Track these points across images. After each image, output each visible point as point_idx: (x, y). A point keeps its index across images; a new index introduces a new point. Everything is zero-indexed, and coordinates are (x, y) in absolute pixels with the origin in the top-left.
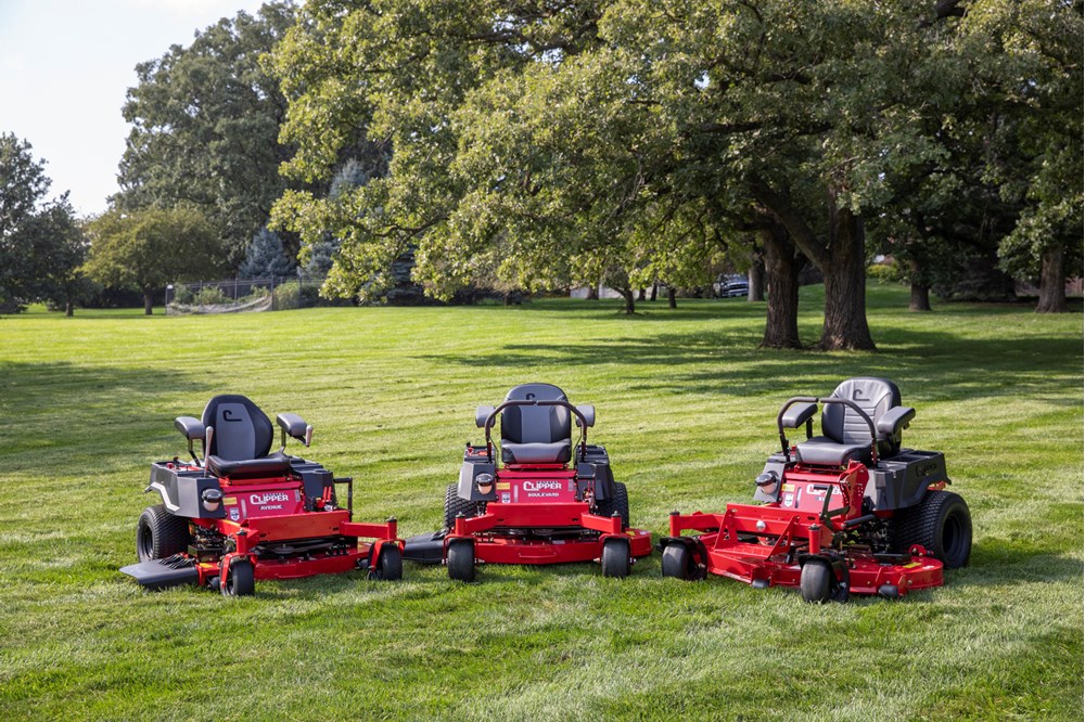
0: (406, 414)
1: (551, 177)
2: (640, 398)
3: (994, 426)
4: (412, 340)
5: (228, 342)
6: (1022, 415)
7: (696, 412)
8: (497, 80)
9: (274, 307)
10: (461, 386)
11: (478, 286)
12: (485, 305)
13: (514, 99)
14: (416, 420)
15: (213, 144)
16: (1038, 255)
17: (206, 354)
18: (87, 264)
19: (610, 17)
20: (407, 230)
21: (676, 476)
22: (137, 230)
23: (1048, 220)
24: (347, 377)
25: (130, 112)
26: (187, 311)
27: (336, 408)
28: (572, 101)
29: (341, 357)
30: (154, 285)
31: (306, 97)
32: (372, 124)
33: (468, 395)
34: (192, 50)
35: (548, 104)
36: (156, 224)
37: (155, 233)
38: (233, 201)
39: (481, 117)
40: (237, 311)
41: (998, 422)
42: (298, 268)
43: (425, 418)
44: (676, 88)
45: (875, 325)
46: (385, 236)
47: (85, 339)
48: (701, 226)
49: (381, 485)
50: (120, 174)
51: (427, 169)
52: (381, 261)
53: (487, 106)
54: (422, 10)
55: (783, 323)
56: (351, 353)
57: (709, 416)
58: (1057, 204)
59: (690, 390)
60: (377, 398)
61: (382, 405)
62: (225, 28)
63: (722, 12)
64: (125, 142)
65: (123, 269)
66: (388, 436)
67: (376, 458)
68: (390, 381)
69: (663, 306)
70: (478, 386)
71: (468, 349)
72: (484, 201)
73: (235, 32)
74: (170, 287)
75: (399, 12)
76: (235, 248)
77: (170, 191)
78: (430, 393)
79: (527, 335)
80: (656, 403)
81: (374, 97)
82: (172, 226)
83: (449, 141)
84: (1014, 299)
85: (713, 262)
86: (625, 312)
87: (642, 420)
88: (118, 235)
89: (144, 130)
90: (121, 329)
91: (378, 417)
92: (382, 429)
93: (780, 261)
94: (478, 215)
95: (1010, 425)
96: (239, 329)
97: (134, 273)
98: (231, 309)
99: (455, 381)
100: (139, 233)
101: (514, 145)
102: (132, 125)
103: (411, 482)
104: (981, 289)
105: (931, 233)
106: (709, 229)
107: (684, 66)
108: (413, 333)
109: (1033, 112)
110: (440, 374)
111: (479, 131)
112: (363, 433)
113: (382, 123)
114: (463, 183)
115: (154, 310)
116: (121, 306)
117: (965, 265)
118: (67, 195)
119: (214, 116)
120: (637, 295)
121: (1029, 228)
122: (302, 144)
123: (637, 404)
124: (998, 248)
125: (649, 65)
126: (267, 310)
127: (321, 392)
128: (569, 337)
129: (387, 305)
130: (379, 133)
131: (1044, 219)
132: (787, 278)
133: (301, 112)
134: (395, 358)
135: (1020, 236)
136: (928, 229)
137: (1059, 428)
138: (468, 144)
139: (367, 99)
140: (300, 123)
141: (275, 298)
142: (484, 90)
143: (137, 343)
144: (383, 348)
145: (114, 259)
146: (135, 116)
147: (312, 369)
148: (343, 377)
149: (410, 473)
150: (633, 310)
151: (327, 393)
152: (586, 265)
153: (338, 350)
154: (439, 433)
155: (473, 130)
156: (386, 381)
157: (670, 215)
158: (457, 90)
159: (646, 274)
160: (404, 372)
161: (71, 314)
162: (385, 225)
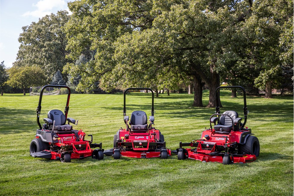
0: (102, 122)
1: (139, 61)
2: (162, 119)
3: (252, 127)
4: (99, 103)
5: (50, 103)
6: (259, 124)
7: (177, 122)
8: (125, 35)
9: (60, 94)
10: (115, 115)
11: (116, 89)
12: (118, 94)
13: (129, 40)
14: (105, 123)
15: (43, 49)
16: (265, 83)
17: (44, 106)
18: (8, 81)
19: (156, 20)
20: (99, 74)
21: (173, 137)
22: (22, 72)
23: (267, 74)
24: (84, 112)
25: (20, 40)
26: (36, 94)
27: (83, 120)
28: (145, 41)
29: (81, 107)
30: (26, 87)
31: (73, 38)
32: (91, 46)
33: (117, 117)
34: (38, 24)
35: (139, 42)
36: (27, 70)
37: (27, 73)
38: (49, 65)
39: (121, 45)
40: (50, 95)
41: (253, 126)
42: (67, 83)
43: (107, 123)
44: (172, 39)
45: (222, 101)
46: (93, 75)
47: (11, 102)
48: (177, 74)
49: (100, 139)
50: (17, 57)
51: (106, 58)
52: (92, 82)
53: (123, 42)
54: (105, 16)
55: (198, 100)
56: (83, 106)
57: (180, 123)
58: (270, 70)
59: (175, 117)
60: (93, 118)
61: (95, 120)
62: (47, 18)
63: (184, 20)
64: (19, 48)
65: (18, 83)
66: (98, 127)
67: (97, 133)
68: (96, 114)
69: (166, 95)
70: (119, 115)
71: (114, 106)
72: (121, 67)
73: (50, 18)
74: (31, 88)
75: (99, 17)
76: (48, 77)
77: (31, 61)
78: (107, 117)
79: (130, 102)
80: (166, 120)
81: (91, 39)
82: (32, 71)
83: (112, 51)
84: (259, 95)
85: (180, 83)
86: (156, 96)
87: (163, 124)
88: (17, 73)
89: (24, 45)
90: (19, 99)
91: (95, 123)
92: (96, 126)
93: (198, 84)
94: (120, 70)
95: (256, 126)
96: (52, 99)
97: (21, 84)
98: (48, 94)
99: (113, 114)
100: (23, 73)
101: (130, 52)
102: (20, 43)
103: (107, 138)
104: (250, 92)
105: (237, 77)
106: (179, 75)
107: (174, 34)
108: (99, 101)
109: (263, 46)
110: (108, 112)
111: (121, 48)
112: (92, 127)
113: (94, 46)
114: (115, 62)
115: (26, 94)
116: (16, 93)
117: (246, 85)
118: (3, 62)
119: (44, 42)
120: (159, 92)
121: (262, 76)
122: (72, 51)
123: (162, 120)
124: (254, 81)
125: (165, 34)
126: (58, 94)
127: (78, 116)
128: (142, 103)
129: (94, 94)
130: (93, 48)
131: (266, 74)
132: (199, 88)
133: (71, 42)
134: (95, 107)
135: (260, 78)
136: (236, 76)
137: (268, 127)
138: (117, 52)
139: (89, 39)
140: (71, 45)
141: (60, 91)
142: (122, 37)
143: (25, 103)
144: (92, 105)
145: (15, 80)
146: (22, 41)
147: (74, 110)
148: (83, 113)
149: (106, 136)
150: (158, 96)
151: (80, 116)
152: (146, 84)
153: (80, 105)
154: (111, 127)
155: (119, 48)
156: (95, 114)
157: (169, 71)
158: (114, 37)
159: (162, 86)
160: (99, 111)
161: (2, 95)
162: (93, 73)
